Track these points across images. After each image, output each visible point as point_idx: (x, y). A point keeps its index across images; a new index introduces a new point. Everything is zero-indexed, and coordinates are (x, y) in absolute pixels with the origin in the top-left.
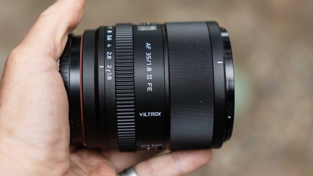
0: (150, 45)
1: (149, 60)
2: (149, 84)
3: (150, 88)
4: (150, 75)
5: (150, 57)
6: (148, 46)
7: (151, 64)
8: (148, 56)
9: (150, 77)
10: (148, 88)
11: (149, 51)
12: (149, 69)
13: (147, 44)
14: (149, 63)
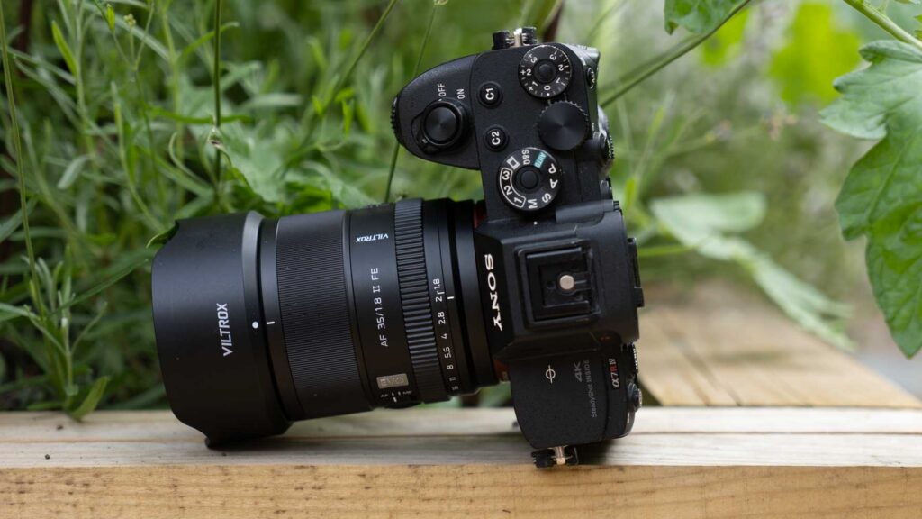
0: (382, 344)
11: (382, 331)
12: (378, 301)
14: (379, 311)
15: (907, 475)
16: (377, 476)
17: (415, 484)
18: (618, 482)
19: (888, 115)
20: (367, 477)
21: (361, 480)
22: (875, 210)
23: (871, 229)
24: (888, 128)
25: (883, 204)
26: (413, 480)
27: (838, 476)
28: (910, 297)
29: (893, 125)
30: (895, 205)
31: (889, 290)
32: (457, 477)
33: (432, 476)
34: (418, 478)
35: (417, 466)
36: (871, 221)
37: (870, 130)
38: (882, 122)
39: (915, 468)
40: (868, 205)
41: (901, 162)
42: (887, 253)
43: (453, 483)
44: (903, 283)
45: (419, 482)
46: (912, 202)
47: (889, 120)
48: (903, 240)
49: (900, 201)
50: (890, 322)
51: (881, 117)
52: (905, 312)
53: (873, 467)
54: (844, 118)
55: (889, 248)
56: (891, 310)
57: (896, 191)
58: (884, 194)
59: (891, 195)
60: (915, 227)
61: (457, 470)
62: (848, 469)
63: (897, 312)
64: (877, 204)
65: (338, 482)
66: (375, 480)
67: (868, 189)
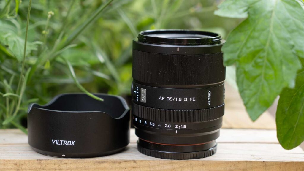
0: (160, 97)
1: (173, 99)
2: (190, 99)
3: (193, 99)
4: (184, 99)
5: (171, 98)
6: (162, 99)
7: (176, 98)
8: (170, 99)
9: (186, 99)
10: (193, 100)
11: (166, 99)
13: (160, 99)
14: (175, 99)
15: (266, 165)
16: (22, 165)
17: (40, 169)
18: (134, 168)
19: (249, 8)
20: (18, 165)
21: (14, 166)
22: (241, 52)
23: (239, 61)
24: (249, 13)
25: (244, 50)
26: (39, 166)
27: (234, 165)
28: (255, 94)
29: (251, 12)
30: (250, 50)
31: (246, 90)
32: (59, 165)
33: (48, 164)
34: (42, 166)
35: (41, 160)
36: (239, 57)
37: (240, 14)
38: (246, 10)
39: (270, 162)
40: (238, 49)
41: (254, 30)
42: (245, 72)
43: (57, 168)
44: (252, 87)
45: (42, 167)
46: (258, 49)
47: (250, 10)
48: (253, 66)
49: (252, 48)
50: (245, 104)
51: (245, 8)
52: (253, 100)
53: (250, 161)
54: (229, 8)
55: (247, 70)
56: (246, 99)
57: (251, 43)
58: (246, 44)
59: (249, 45)
60: (259, 60)
61: (59, 162)
62: (239, 162)
63: (249, 100)
64: (242, 49)
65: (4, 167)
66: (21, 166)
67: (239, 41)
